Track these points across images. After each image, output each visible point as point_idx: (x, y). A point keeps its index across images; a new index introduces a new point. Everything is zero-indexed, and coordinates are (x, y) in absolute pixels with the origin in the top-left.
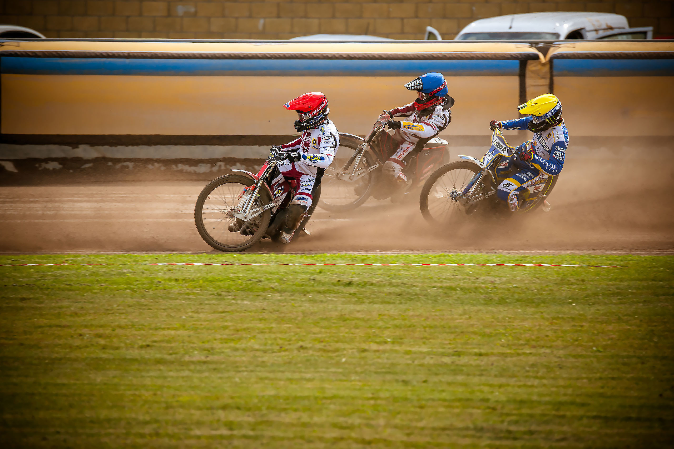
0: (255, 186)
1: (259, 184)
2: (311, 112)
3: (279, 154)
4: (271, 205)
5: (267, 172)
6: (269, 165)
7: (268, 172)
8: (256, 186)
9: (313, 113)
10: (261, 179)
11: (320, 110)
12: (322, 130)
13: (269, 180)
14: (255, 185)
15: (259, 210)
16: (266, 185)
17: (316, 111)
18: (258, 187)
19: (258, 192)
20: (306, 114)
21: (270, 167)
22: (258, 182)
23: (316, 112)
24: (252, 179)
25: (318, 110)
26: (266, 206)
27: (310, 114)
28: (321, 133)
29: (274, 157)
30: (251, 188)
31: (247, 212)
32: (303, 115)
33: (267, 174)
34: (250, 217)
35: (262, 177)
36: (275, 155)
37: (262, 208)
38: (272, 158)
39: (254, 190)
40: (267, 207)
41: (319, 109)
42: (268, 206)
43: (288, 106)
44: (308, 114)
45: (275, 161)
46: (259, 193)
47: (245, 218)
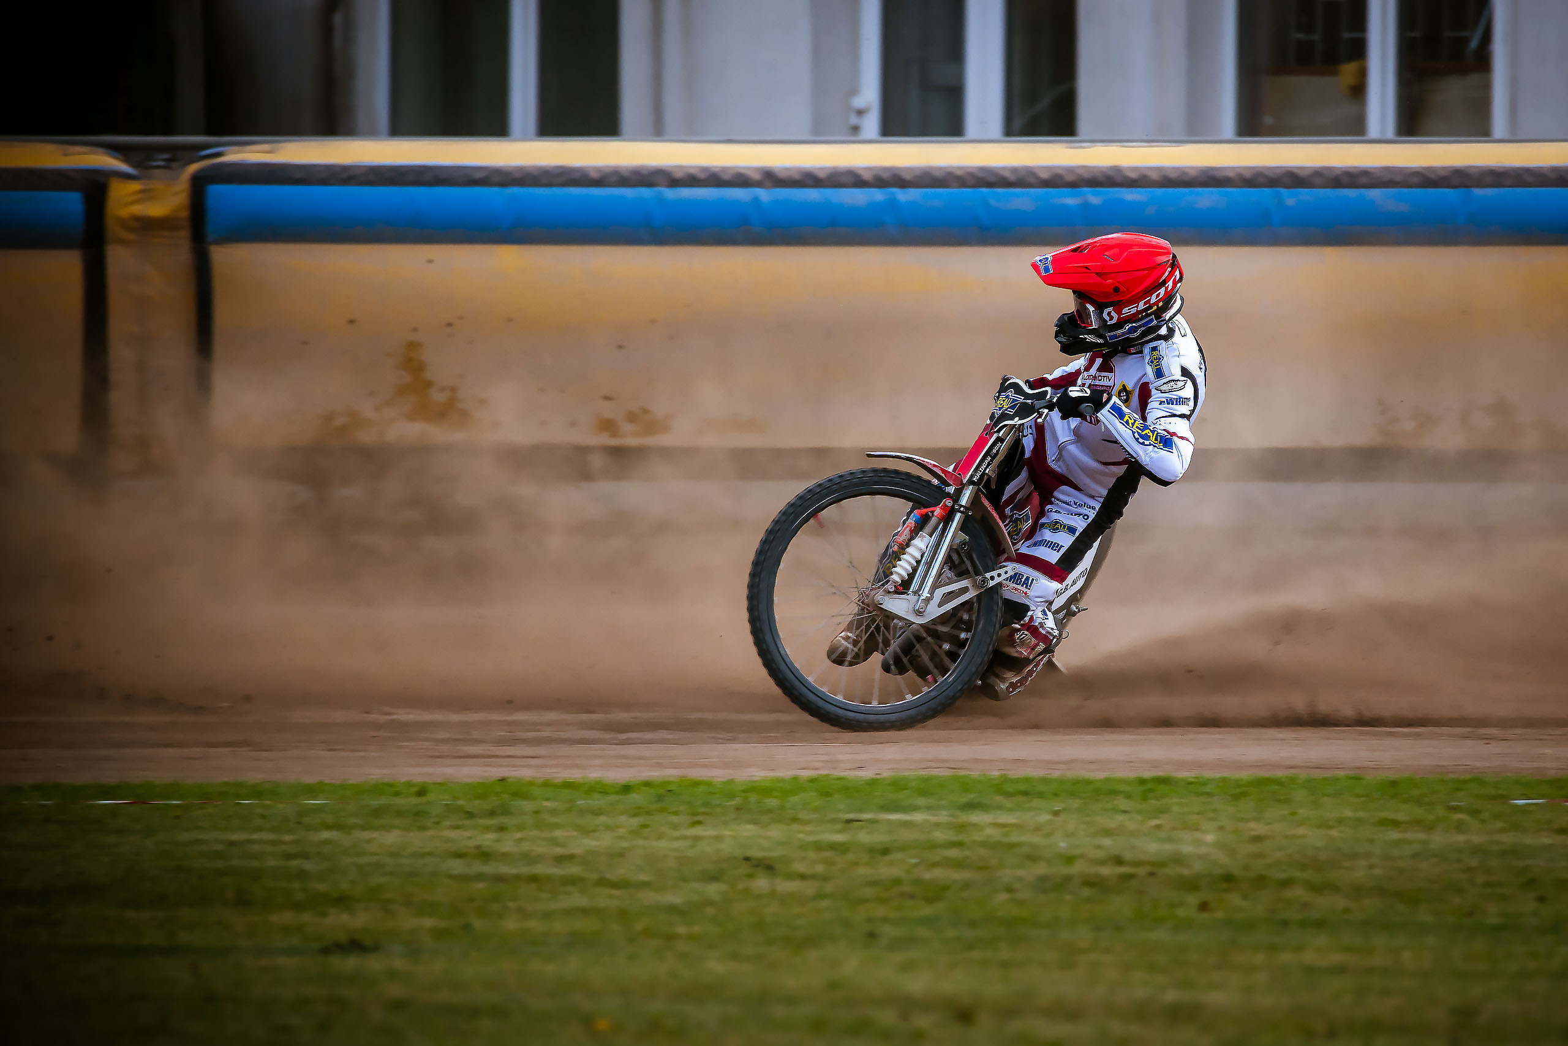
0: (950, 505)
1: (964, 501)
2: (1118, 306)
3: (1027, 396)
4: (1006, 573)
5: (989, 458)
6: (995, 436)
7: (993, 458)
8: (953, 506)
9: (1125, 310)
10: (971, 482)
11: (1150, 307)
12: (1152, 362)
13: (993, 487)
14: (949, 503)
15: (965, 590)
16: (986, 503)
17: (1137, 307)
18: (962, 509)
19: (963, 525)
20: (1100, 309)
21: (1000, 440)
22: (959, 492)
23: (1134, 311)
24: (935, 482)
25: (1141, 305)
26: (988, 575)
27: (1113, 314)
28: (1150, 371)
29: (1012, 407)
30: (938, 511)
31: (925, 594)
32: (1091, 308)
33: (989, 464)
34: (934, 611)
35: (972, 476)
36: (1014, 400)
37: (975, 581)
38: (1006, 410)
39: (947, 519)
40: (992, 578)
41: (1145, 304)
42: (994, 573)
43: (1047, 269)
44: (1106, 311)
45: (1017, 418)
46: (963, 527)
47: (919, 613)
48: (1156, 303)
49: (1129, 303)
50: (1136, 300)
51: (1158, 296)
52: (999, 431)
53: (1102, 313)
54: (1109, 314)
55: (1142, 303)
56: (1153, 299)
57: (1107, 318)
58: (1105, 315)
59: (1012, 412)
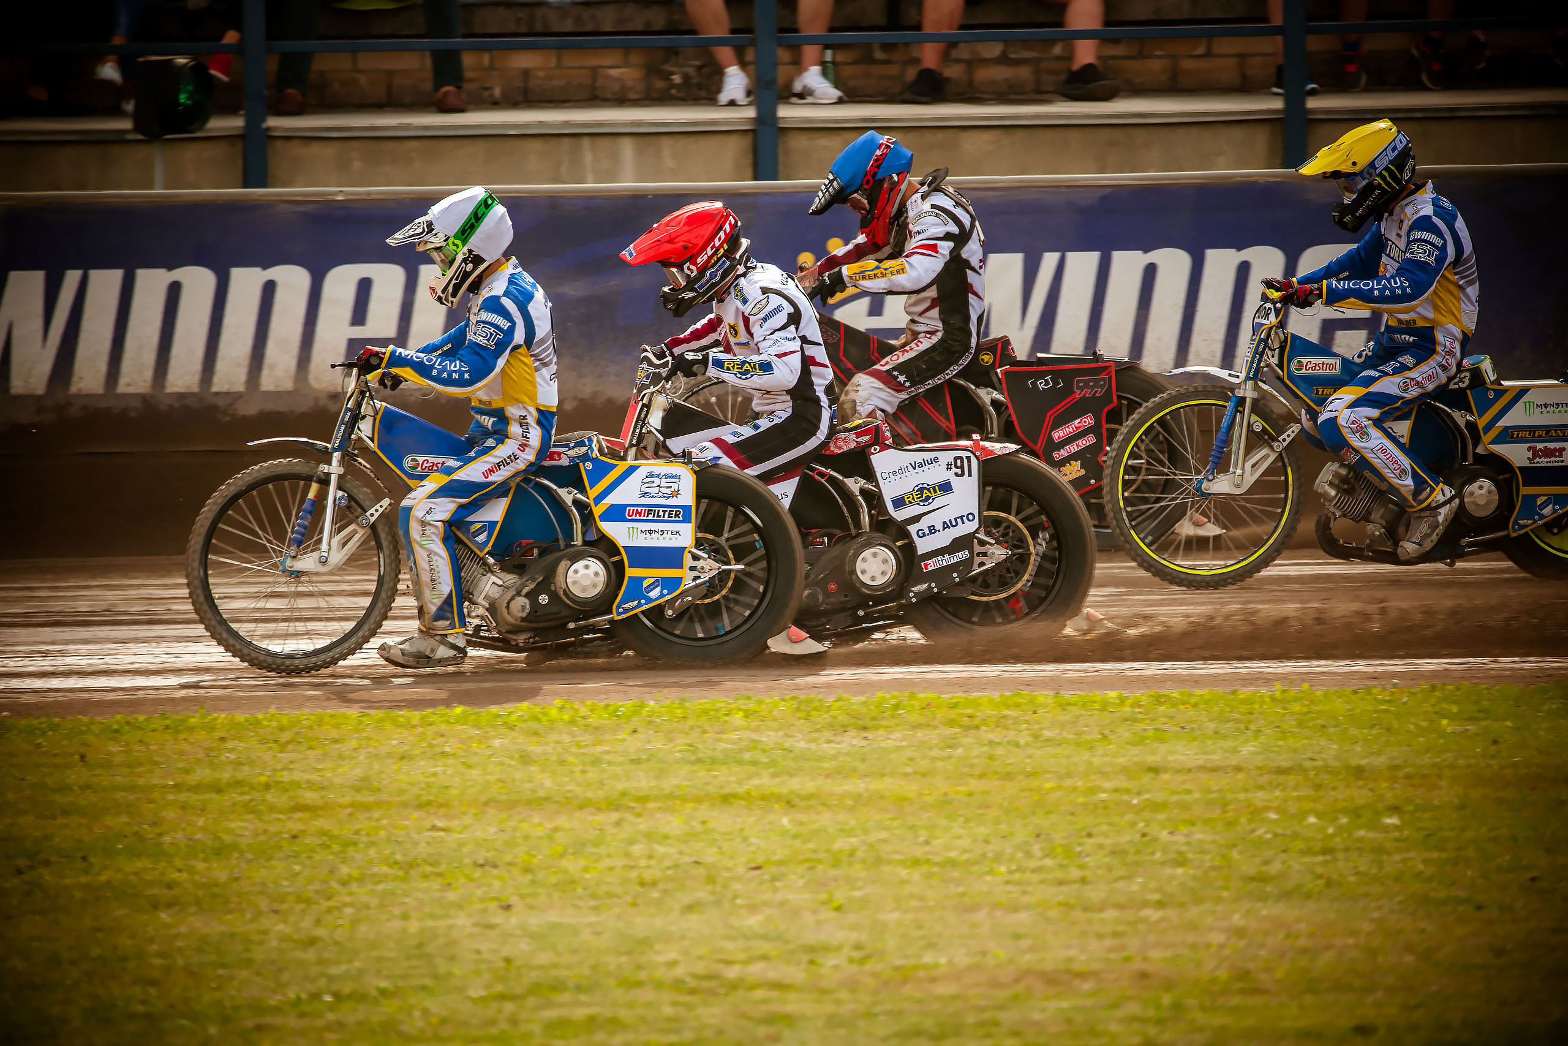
48: (721, 246)
49: (699, 253)
50: (704, 248)
51: (720, 239)
52: (642, 399)
53: (683, 270)
54: (689, 268)
55: (709, 249)
56: (717, 243)
57: (689, 272)
58: (686, 271)
59: (647, 382)
